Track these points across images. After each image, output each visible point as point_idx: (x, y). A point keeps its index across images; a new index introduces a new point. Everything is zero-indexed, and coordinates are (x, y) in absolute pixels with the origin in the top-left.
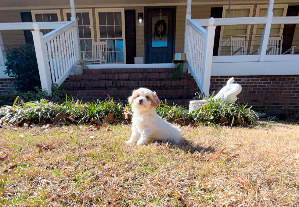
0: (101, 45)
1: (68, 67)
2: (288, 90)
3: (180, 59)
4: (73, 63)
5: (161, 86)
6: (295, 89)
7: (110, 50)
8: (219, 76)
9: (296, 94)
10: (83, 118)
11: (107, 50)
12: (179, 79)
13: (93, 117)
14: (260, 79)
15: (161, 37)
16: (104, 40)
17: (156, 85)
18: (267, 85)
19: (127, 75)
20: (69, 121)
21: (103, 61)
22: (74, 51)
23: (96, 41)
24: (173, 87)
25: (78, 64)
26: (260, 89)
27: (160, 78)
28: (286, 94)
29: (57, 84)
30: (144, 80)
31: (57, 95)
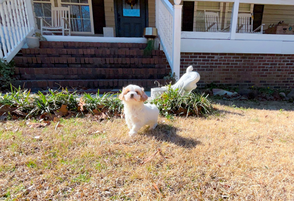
0: (62, 11)
1: (20, 38)
2: (257, 68)
3: (151, 34)
4: (27, 33)
5: (131, 64)
6: (264, 67)
7: (75, 16)
8: (192, 53)
9: (265, 72)
10: (32, 112)
11: (71, 17)
12: (151, 56)
13: (44, 110)
14: (232, 56)
15: (132, 5)
16: (66, 6)
17: (125, 63)
18: (239, 63)
19: (93, 50)
20: (15, 115)
21: (66, 29)
22: (27, 18)
23: (56, 5)
24: (144, 65)
25: (34, 34)
26: (232, 67)
27: (131, 54)
28: (256, 72)
29: (5, 60)
30: (112, 56)
31: (7, 73)
